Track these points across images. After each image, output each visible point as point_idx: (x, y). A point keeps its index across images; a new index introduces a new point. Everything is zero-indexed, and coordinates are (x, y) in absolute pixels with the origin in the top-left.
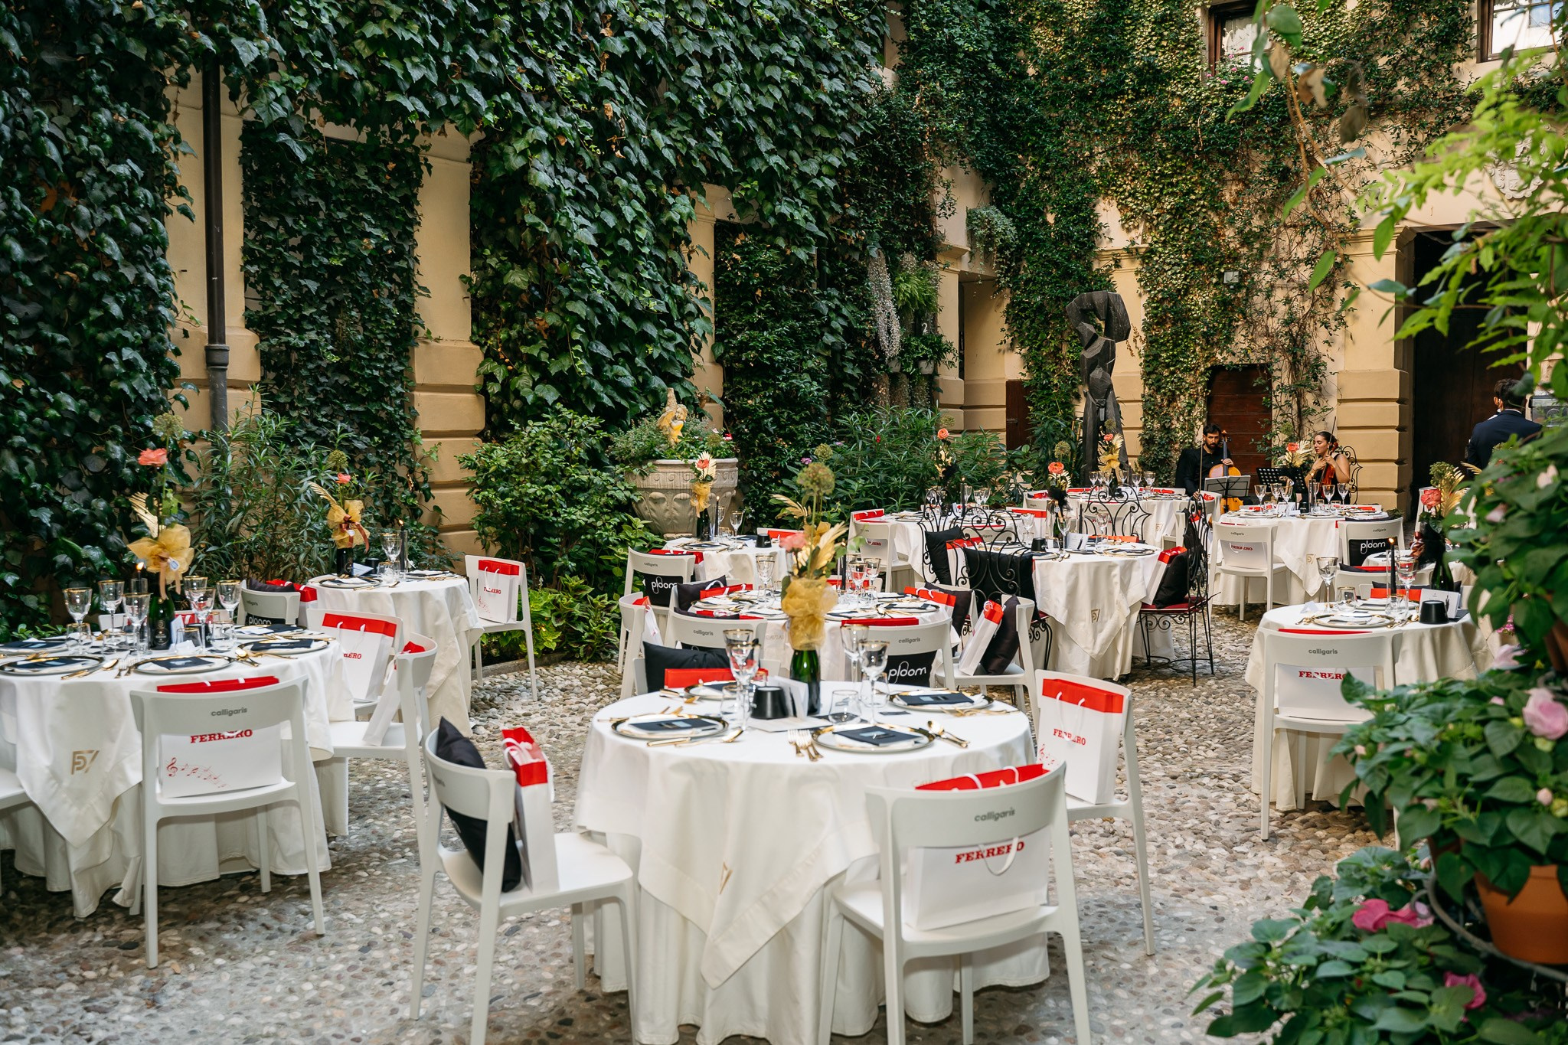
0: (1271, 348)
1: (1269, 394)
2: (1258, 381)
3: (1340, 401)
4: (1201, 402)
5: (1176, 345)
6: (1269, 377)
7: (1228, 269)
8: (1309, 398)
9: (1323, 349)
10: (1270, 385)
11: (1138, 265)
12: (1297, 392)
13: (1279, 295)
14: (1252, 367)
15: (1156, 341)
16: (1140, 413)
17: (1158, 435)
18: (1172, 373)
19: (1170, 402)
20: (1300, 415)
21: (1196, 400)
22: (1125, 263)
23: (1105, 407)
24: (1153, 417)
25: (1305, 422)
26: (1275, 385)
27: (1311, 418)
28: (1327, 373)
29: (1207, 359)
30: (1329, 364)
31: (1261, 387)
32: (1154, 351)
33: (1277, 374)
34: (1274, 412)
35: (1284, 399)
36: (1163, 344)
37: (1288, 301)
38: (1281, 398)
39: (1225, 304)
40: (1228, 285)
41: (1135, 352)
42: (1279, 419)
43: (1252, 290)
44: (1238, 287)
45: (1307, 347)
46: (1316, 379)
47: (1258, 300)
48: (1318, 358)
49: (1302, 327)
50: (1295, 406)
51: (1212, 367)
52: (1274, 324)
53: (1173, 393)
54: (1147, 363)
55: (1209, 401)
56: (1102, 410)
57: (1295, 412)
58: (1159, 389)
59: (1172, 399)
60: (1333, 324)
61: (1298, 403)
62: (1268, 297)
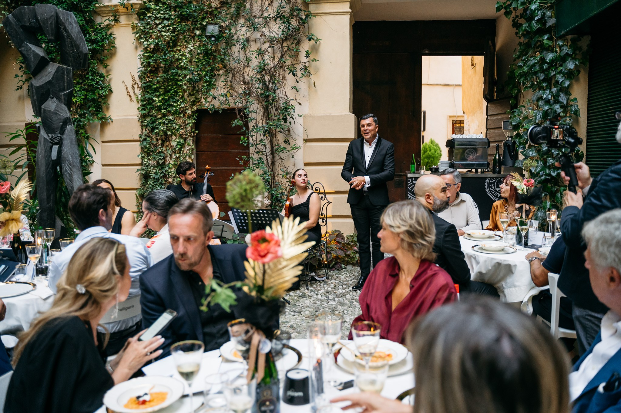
0: (248, 94)
1: (246, 134)
2: (237, 122)
3: (306, 141)
4: (190, 141)
5: (166, 91)
6: (245, 118)
7: (209, 23)
8: (281, 138)
9: (290, 93)
10: (246, 124)
11: (134, 20)
12: (270, 134)
13: (253, 47)
14: (233, 110)
15: (150, 87)
16: (138, 151)
17: (153, 171)
18: (164, 115)
19: (163, 142)
20: (272, 153)
21: (185, 139)
22: (123, 19)
23: (60, 143)
24: (149, 155)
25: (277, 158)
26: (251, 124)
27: (282, 155)
28: (295, 115)
29: (193, 103)
30: (297, 106)
31: (239, 127)
32: (148, 96)
33: (252, 115)
34: (252, 150)
35: (259, 138)
36: (156, 90)
37: (261, 53)
38: (256, 137)
39: (207, 54)
40: (209, 37)
41: (134, 98)
42: (256, 156)
43: (230, 43)
44: (218, 38)
45: (278, 92)
46: (285, 120)
47: (236, 50)
48: (287, 103)
49: (273, 77)
50: (269, 146)
51: (198, 111)
52: (250, 73)
53: (165, 134)
54: (143, 107)
55: (197, 141)
56: (55, 148)
57: (269, 150)
58: (153, 129)
59: (166, 139)
60: (299, 73)
61: (271, 142)
62: (244, 48)
